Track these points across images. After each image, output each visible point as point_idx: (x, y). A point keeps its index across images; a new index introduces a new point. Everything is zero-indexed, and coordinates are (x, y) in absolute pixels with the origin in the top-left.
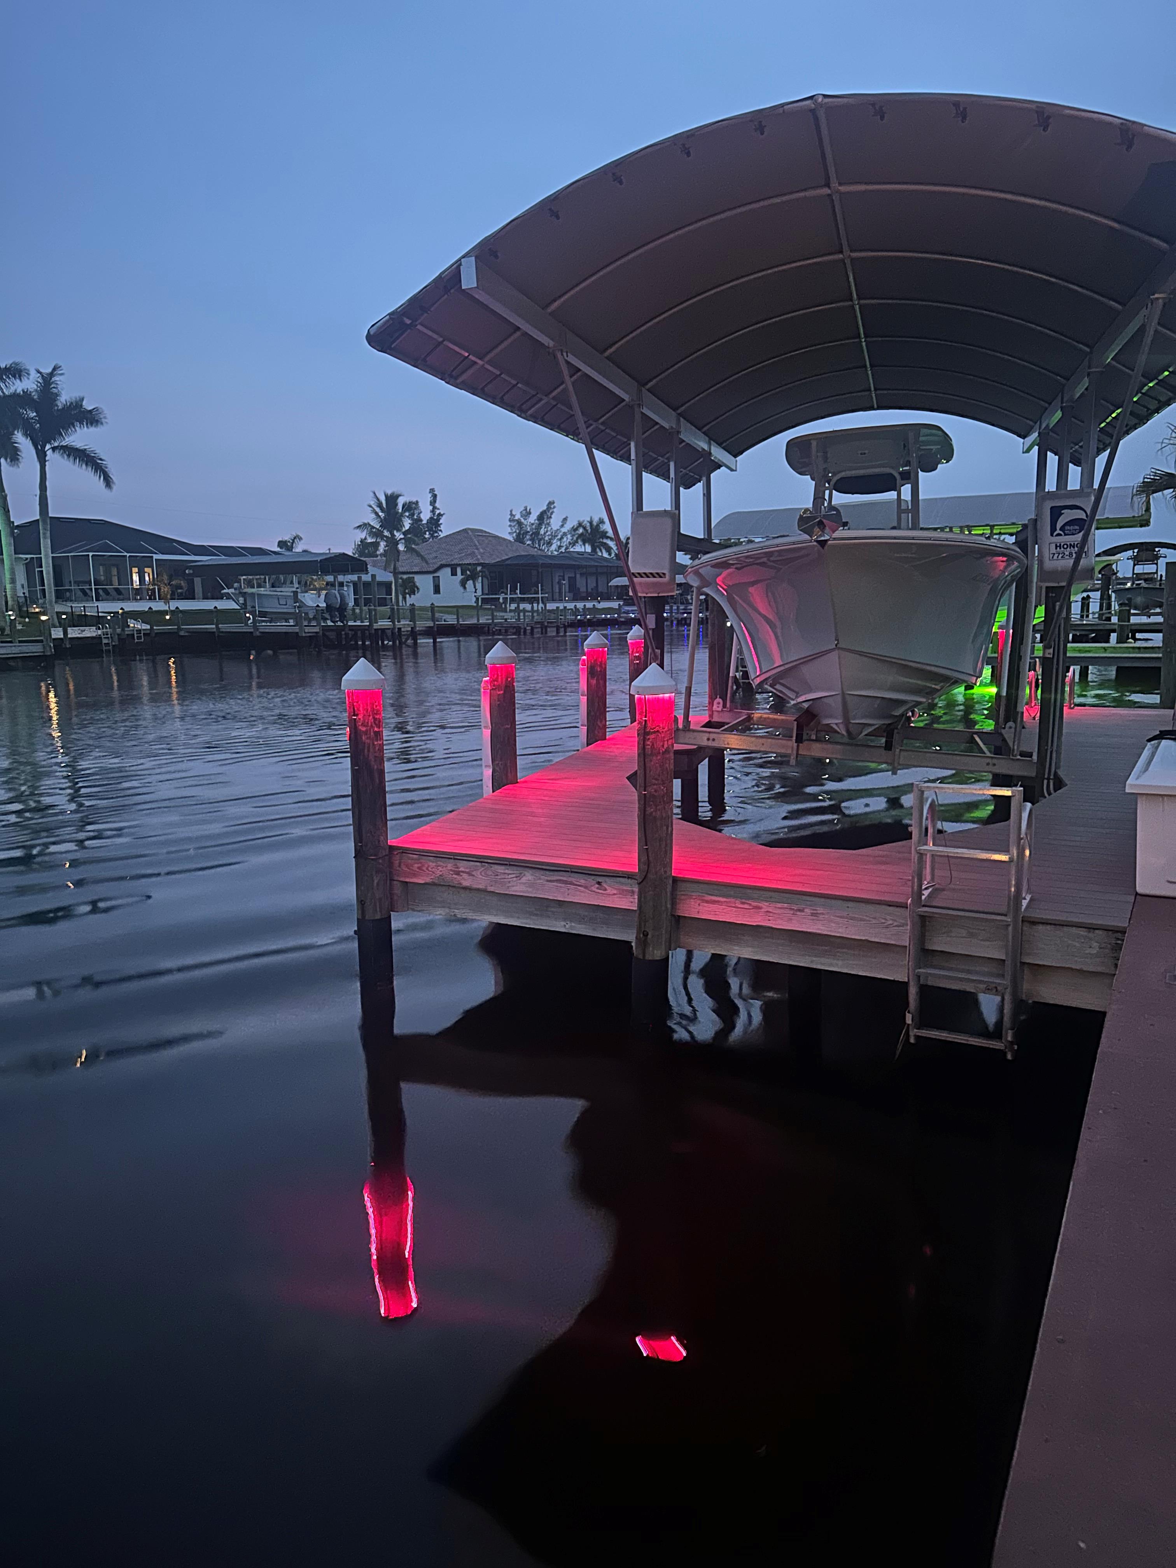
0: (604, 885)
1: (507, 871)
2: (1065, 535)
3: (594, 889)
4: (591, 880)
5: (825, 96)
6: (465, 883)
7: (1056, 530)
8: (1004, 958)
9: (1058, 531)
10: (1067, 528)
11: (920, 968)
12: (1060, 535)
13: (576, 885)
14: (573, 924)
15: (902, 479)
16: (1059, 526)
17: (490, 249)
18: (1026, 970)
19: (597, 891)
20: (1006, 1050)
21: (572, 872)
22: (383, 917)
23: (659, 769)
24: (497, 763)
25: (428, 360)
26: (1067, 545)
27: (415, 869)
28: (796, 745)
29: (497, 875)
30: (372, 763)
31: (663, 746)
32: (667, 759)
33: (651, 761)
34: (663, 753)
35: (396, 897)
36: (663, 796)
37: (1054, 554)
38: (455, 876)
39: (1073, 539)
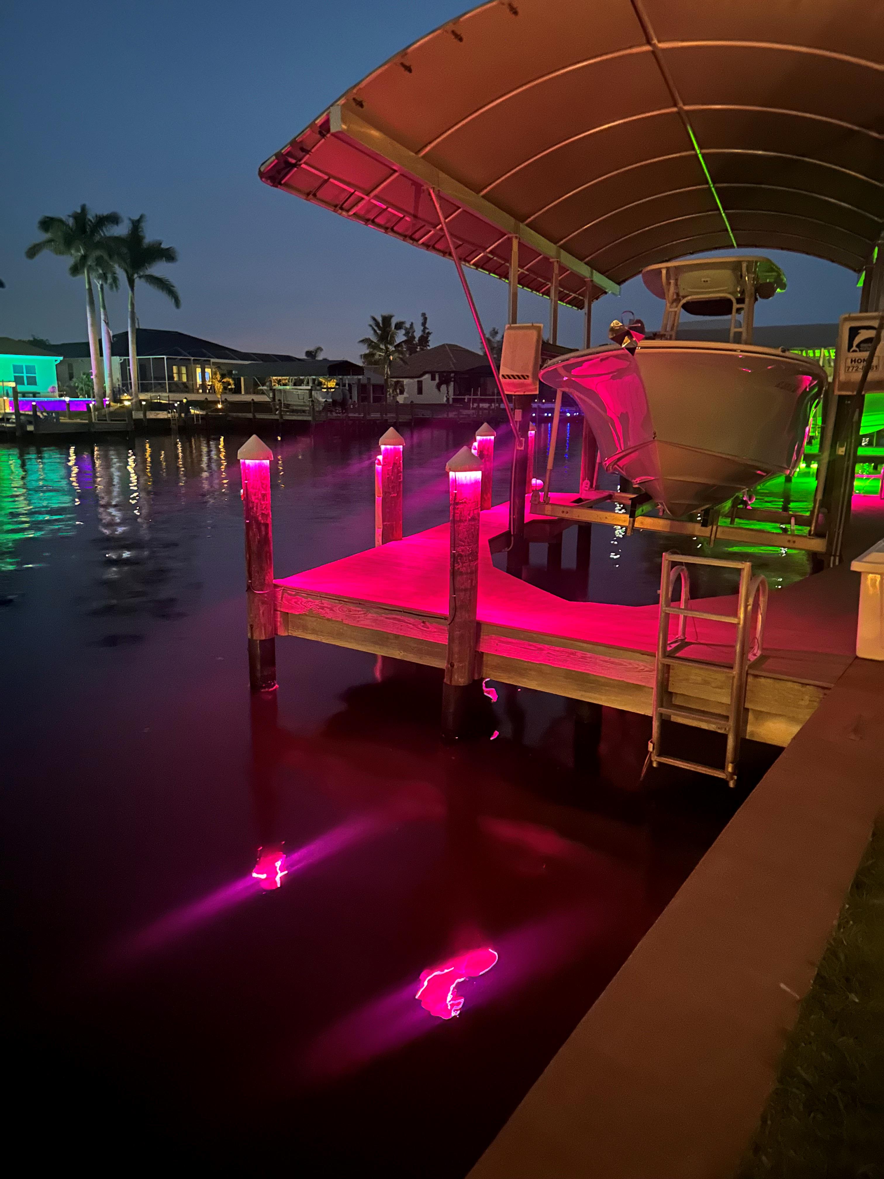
0: (427, 624)
1: (357, 609)
2: (860, 351)
3: (419, 626)
4: (418, 619)
6: (328, 616)
7: (852, 347)
8: (730, 703)
9: (854, 348)
10: (862, 345)
11: (661, 707)
12: (854, 351)
13: (407, 623)
14: (405, 653)
15: (738, 303)
16: (856, 342)
17: (354, 99)
18: (750, 714)
19: (423, 628)
20: (728, 779)
21: (404, 612)
22: (267, 638)
23: (466, 533)
24: (385, 523)
25: (318, 194)
26: (860, 359)
27: (293, 603)
28: (632, 519)
29: (351, 611)
30: (260, 518)
31: (469, 515)
32: (472, 525)
33: (459, 526)
34: (470, 520)
35: (279, 624)
36: (469, 555)
37: (849, 367)
38: (320, 610)
39: (866, 355)
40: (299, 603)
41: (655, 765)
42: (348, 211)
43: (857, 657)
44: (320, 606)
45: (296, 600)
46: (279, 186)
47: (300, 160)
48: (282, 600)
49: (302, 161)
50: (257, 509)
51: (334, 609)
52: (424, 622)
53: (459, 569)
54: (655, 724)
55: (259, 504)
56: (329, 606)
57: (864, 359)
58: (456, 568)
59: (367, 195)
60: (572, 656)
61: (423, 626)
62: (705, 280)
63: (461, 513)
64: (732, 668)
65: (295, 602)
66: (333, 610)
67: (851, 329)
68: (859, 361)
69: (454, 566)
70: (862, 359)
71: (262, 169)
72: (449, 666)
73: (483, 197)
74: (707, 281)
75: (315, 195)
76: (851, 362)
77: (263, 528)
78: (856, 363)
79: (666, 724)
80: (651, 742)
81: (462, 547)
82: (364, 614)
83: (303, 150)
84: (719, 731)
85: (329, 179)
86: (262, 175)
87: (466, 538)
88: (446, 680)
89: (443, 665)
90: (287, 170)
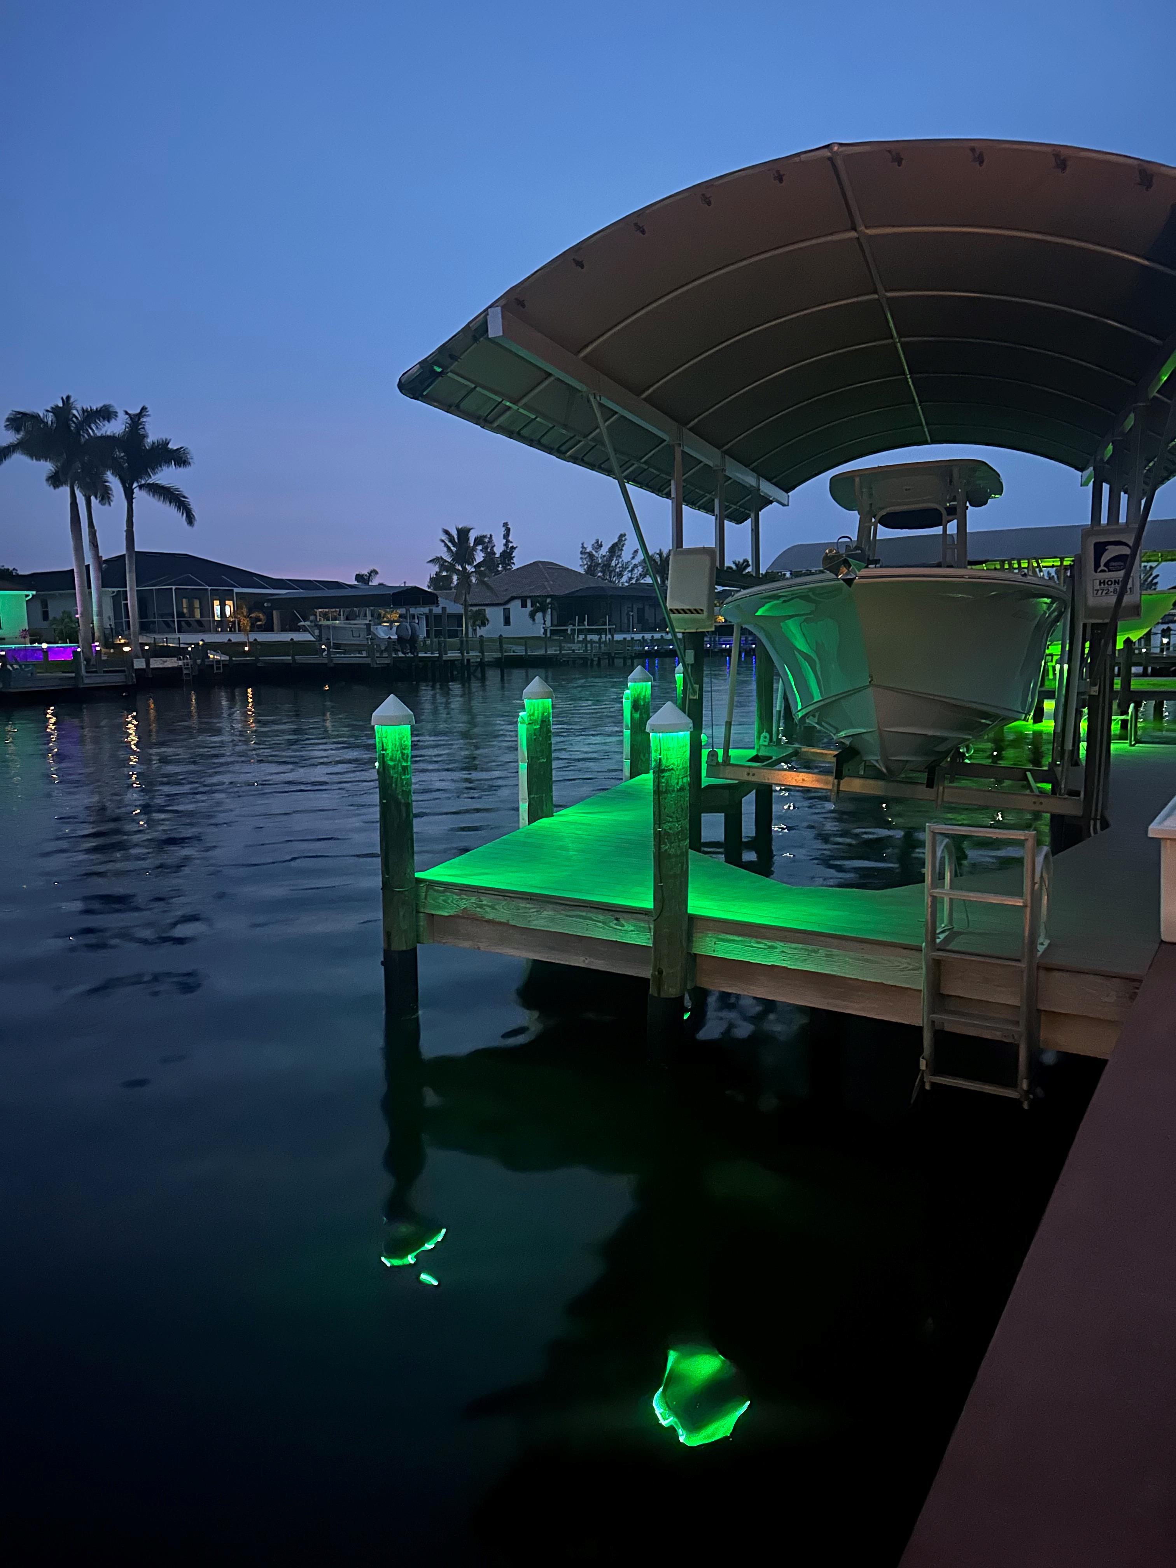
0: (623, 922)
1: (528, 906)
2: (1110, 571)
3: (611, 924)
4: (610, 917)
5: (841, 145)
6: (490, 916)
7: (1100, 566)
8: (1019, 1005)
9: (1102, 568)
10: (1112, 564)
11: (934, 1014)
12: (1104, 571)
13: (596, 921)
14: (592, 960)
15: (948, 514)
16: (1104, 560)
17: (517, 300)
18: (1045, 1017)
19: (615, 927)
20: (1022, 1100)
21: (591, 907)
22: (408, 948)
23: (673, 806)
24: (531, 795)
25: (462, 406)
26: (1111, 581)
27: (440, 901)
28: (836, 781)
29: (519, 909)
30: (400, 797)
31: (678, 783)
32: (681, 797)
33: (665, 798)
34: (678, 791)
35: (422, 929)
36: (678, 833)
37: (1098, 590)
38: (478, 909)
39: (1118, 575)
40: (449, 901)
41: (928, 1087)
42: (492, 422)
43: (1162, 941)
44: (476, 904)
45: (444, 898)
46: (420, 398)
47: (447, 368)
48: (426, 898)
49: (449, 370)
50: (396, 785)
51: (497, 907)
52: (617, 919)
53: (666, 850)
54: (927, 1036)
55: (399, 779)
56: (490, 904)
57: (1115, 581)
58: (663, 850)
59: (514, 404)
60: (813, 954)
61: (616, 924)
62: (908, 487)
63: (668, 782)
64: (1019, 960)
65: (444, 901)
66: (496, 909)
67: (1096, 544)
68: (1110, 583)
69: (660, 848)
70: (1113, 580)
71: (403, 381)
72: (657, 973)
73: (645, 399)
74: (909, 490)
75: (458, 406)
76: (1100, 585)
77: (403, 809)
78: (1106, 585)
79: (940, 1035)
80: (923, 1058)
81: (669, 824)
82: (537, 911)
83: (450, 357)
84: (1008, 1040)
85: (475, 388)
86: (401, 386)
87: (674, 813)
88: (652, 991)
89: (646, 973)
90: (431, 380)
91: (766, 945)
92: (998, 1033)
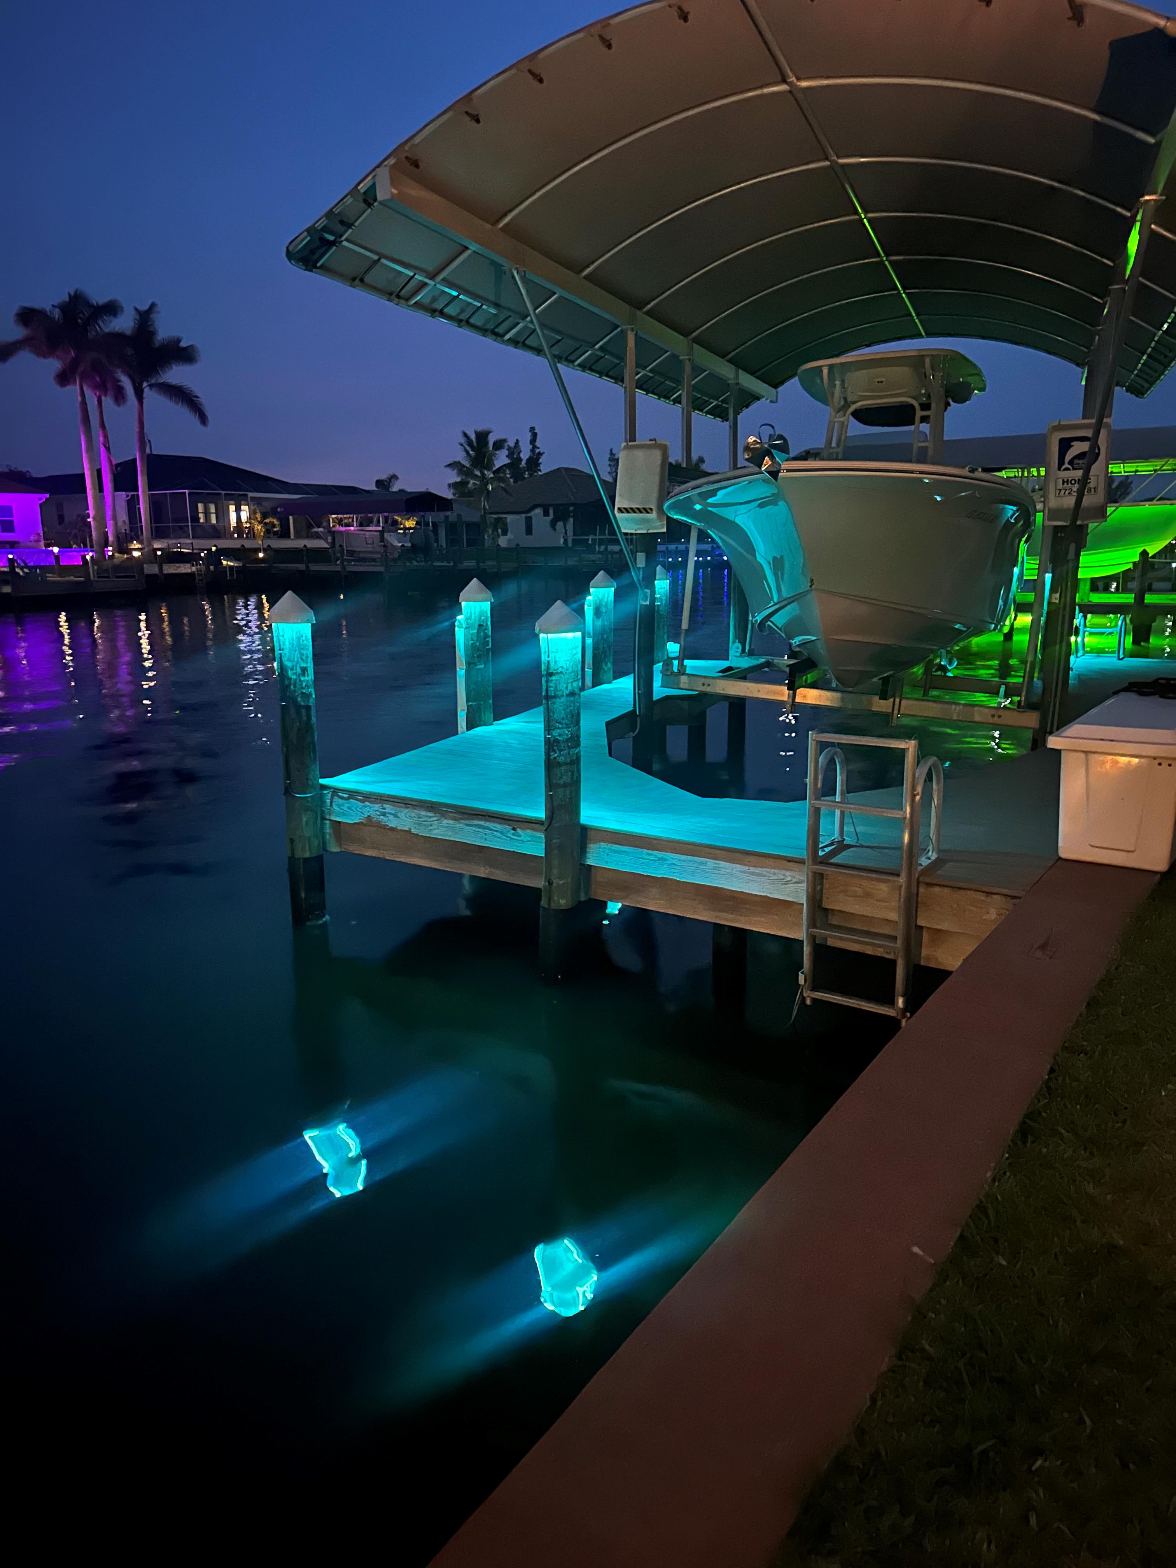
0: (518, 831)
1: (427, 814)
2: (1074, 469)
3: (508, 834)
4: (506, 826)
6: (393, 824)
7: (1064, 464)
8: (897, 919)
9: (1066, 465)
10: (1076, 461)
11: (814, 928)
12: (1065, 469)
13: (492, 830)
14: (491, 870)
15: (922, 409)
16: (1068, 458)
17: (407, 158)
18: (924, 934)
19: (514, 837)
20: (899, 1018)
21: (487, 816)
22: (313, 855)
23: (563, 712)
24: (470, 704)
25: (367, 279)
26: (1075, 480)
27: (345, 809)
28: (791, 692)
29: (420, 818)
30: (299, 699)
31: (567, 688)
32: (571, 702)
33: (554, 703)
34: (567, 695)
35: (328, 836)
36: (567, 740)
37: (1061, 490)
38: (382, 817)
39: (1079, 473)
40: (353, 808)
41: (808, 1002)
42: (407, 299)
43: (1060, 858)
44: (380, 812)
45: (348, 805)
46: (314, 270)
47: (341, 236)
48: (331, 805)
49: (343, 238)
50: (295, 687)
51: (399, 815)
52: (514, 829)
53: (555, 758)
54: (807, 950)
55: (298, 681)
56: (393, 812)
57: (1079, 480)
58: (552, 758)
59: (431, 279)
60: (701, 867)
61: (513, 834)
62: (880, 380)
63: (556, 687)
64: (898, 875)
65: (348, 808)
66: (398, 817)
67: (1062, 441)
68: (1073, 482)
69: (550, 756)
70: (1077, 479)
71: (291, 248)
72: (547, 884)
73: (586, 277)
74: (882, 382)
75: (362, 280)
76: (1063, 484)
77: (303, 711)
78: (1070, 485)
79: (821, 950)
80: (802, 973)
81: (558, 731)
82: (437, 820)
83: (342, 222)
84: (887, 956)
85: (379, 260)
86: (290, 255)
87: (563, 719)
88: (544, 903)
89: (539, 883)
90: (324, 249)
91: (656, 857)
92: (881, 950)
